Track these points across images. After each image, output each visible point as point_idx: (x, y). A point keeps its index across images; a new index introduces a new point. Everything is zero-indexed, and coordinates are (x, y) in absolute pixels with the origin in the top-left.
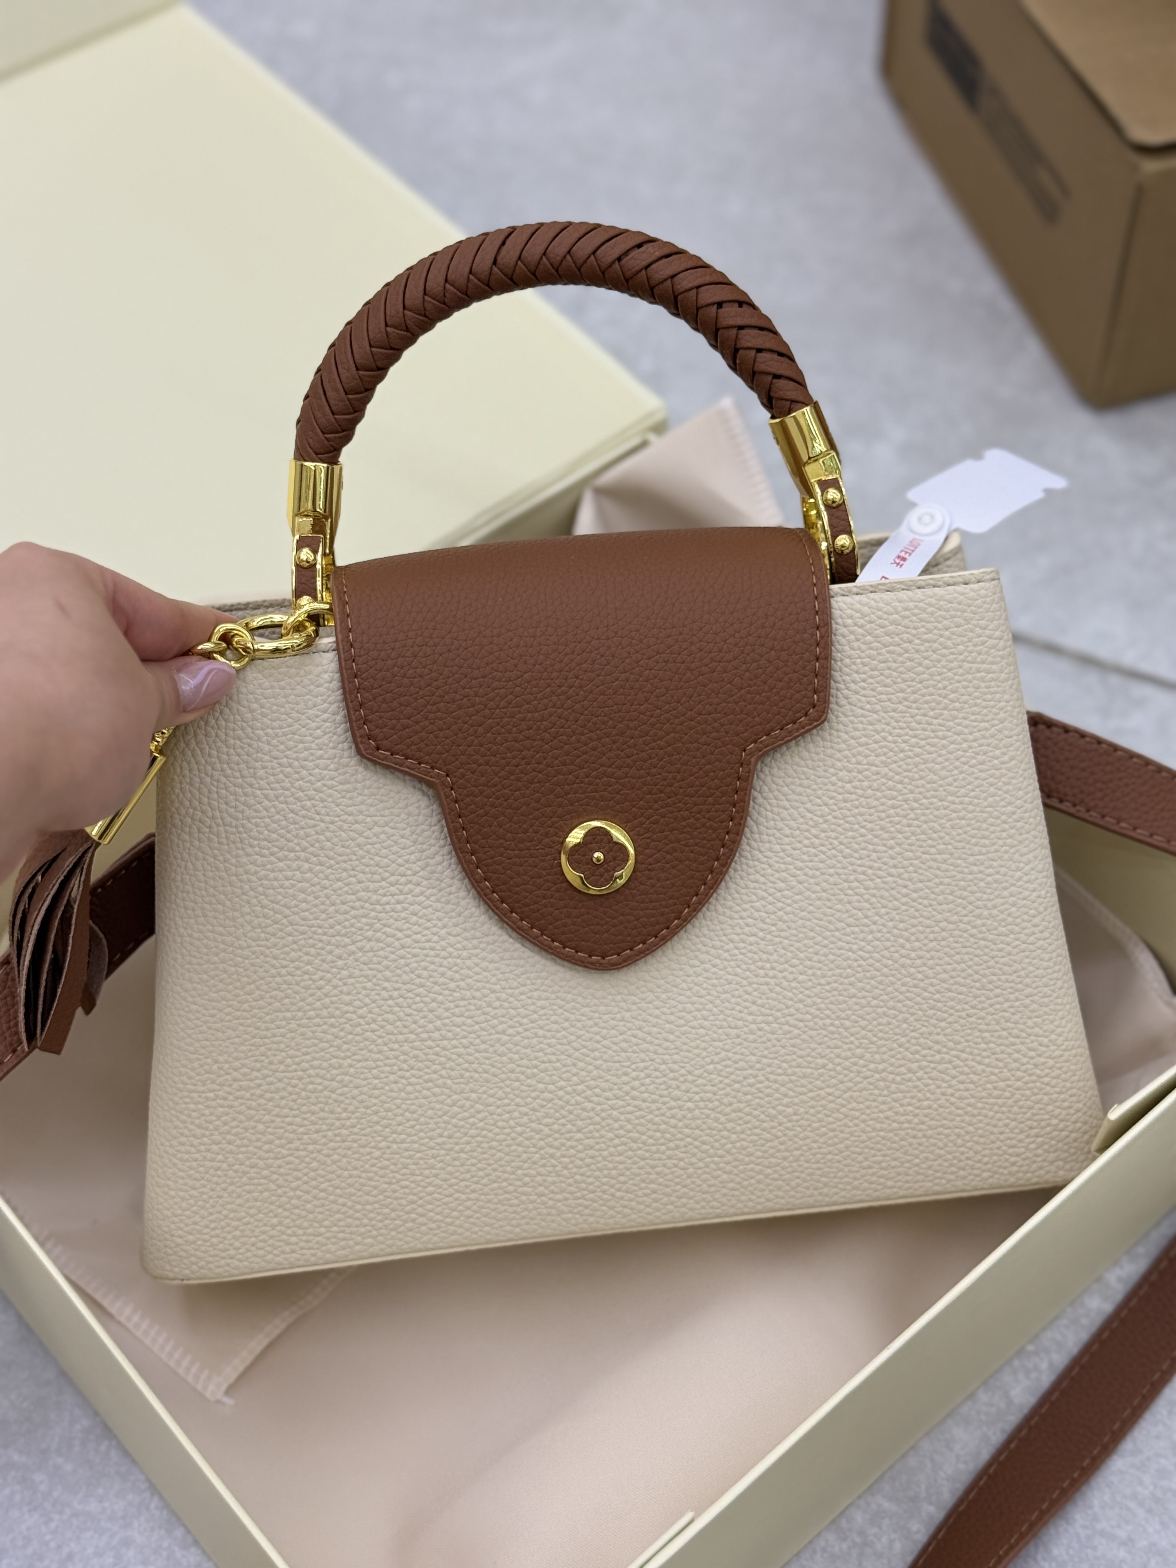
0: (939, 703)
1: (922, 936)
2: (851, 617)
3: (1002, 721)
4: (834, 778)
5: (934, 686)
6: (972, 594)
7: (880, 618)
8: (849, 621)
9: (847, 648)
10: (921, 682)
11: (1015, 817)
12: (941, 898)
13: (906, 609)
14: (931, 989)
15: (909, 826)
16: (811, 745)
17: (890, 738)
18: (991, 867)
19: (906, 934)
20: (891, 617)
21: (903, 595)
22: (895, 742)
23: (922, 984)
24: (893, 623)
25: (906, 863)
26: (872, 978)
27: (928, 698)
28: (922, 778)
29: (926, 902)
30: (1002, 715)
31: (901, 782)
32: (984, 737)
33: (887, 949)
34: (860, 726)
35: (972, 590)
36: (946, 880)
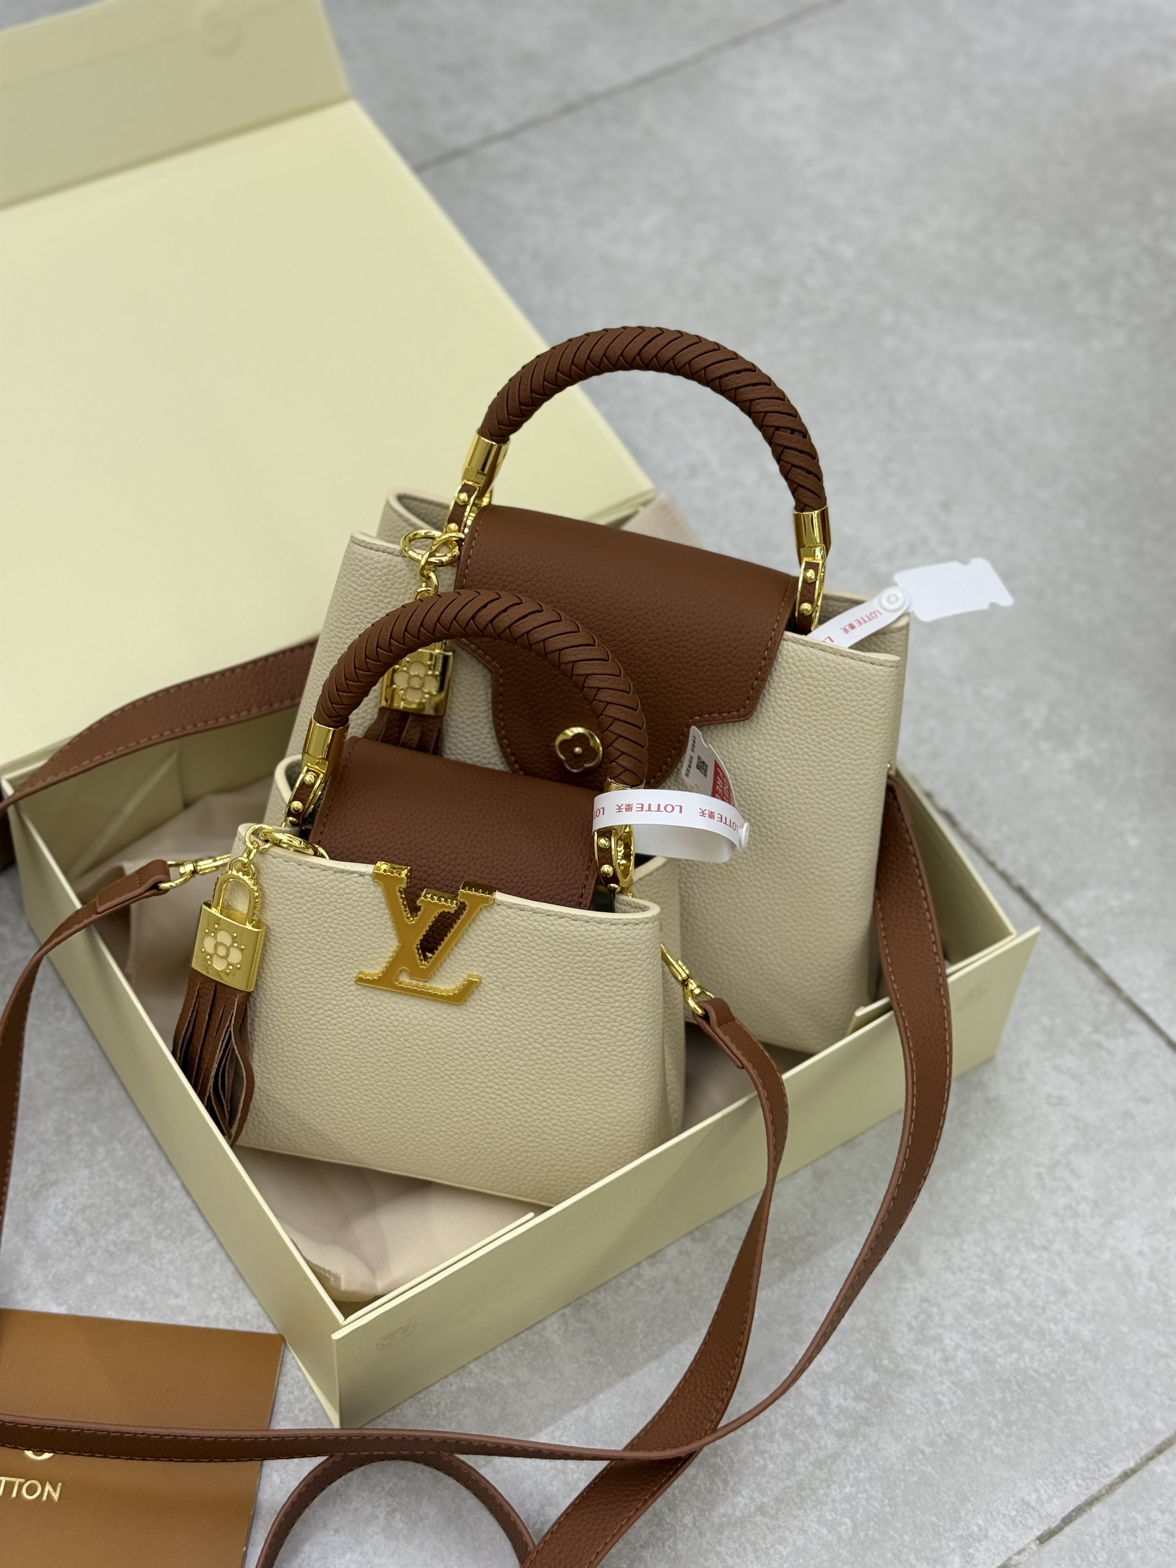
0: (829, 733)
1: (772, 872)
2: (792, 658)
3: (867, 758)
4: (749, 755)
5: (830, 721)
6: (874, 672)
7: (810, 665)
8: (790, 660)
9: (783, 676)
10: (822, 715)
11: (856, 820)
12: (791, 853)
13: (828, 666)
14: (768, 906)
15: (786, 801)
16: (742, 729)
17: (792, 743)
18: (829, 845)
19: (763, 867)
20: (817, 668)
21: (831, 657)
22: (794, 746)
23: (763, 901)
24: (817, 672)
25: (777, 824)
26: (734, 886)
27: (823, 727)
28: (803, 775)
29: (781, 852)
30: (867, 754)
31: (789, 773)
32: (851, 764)
33: (748, 871)
34: (776, 728)
35: (874, 669)
36: (799, 844)
